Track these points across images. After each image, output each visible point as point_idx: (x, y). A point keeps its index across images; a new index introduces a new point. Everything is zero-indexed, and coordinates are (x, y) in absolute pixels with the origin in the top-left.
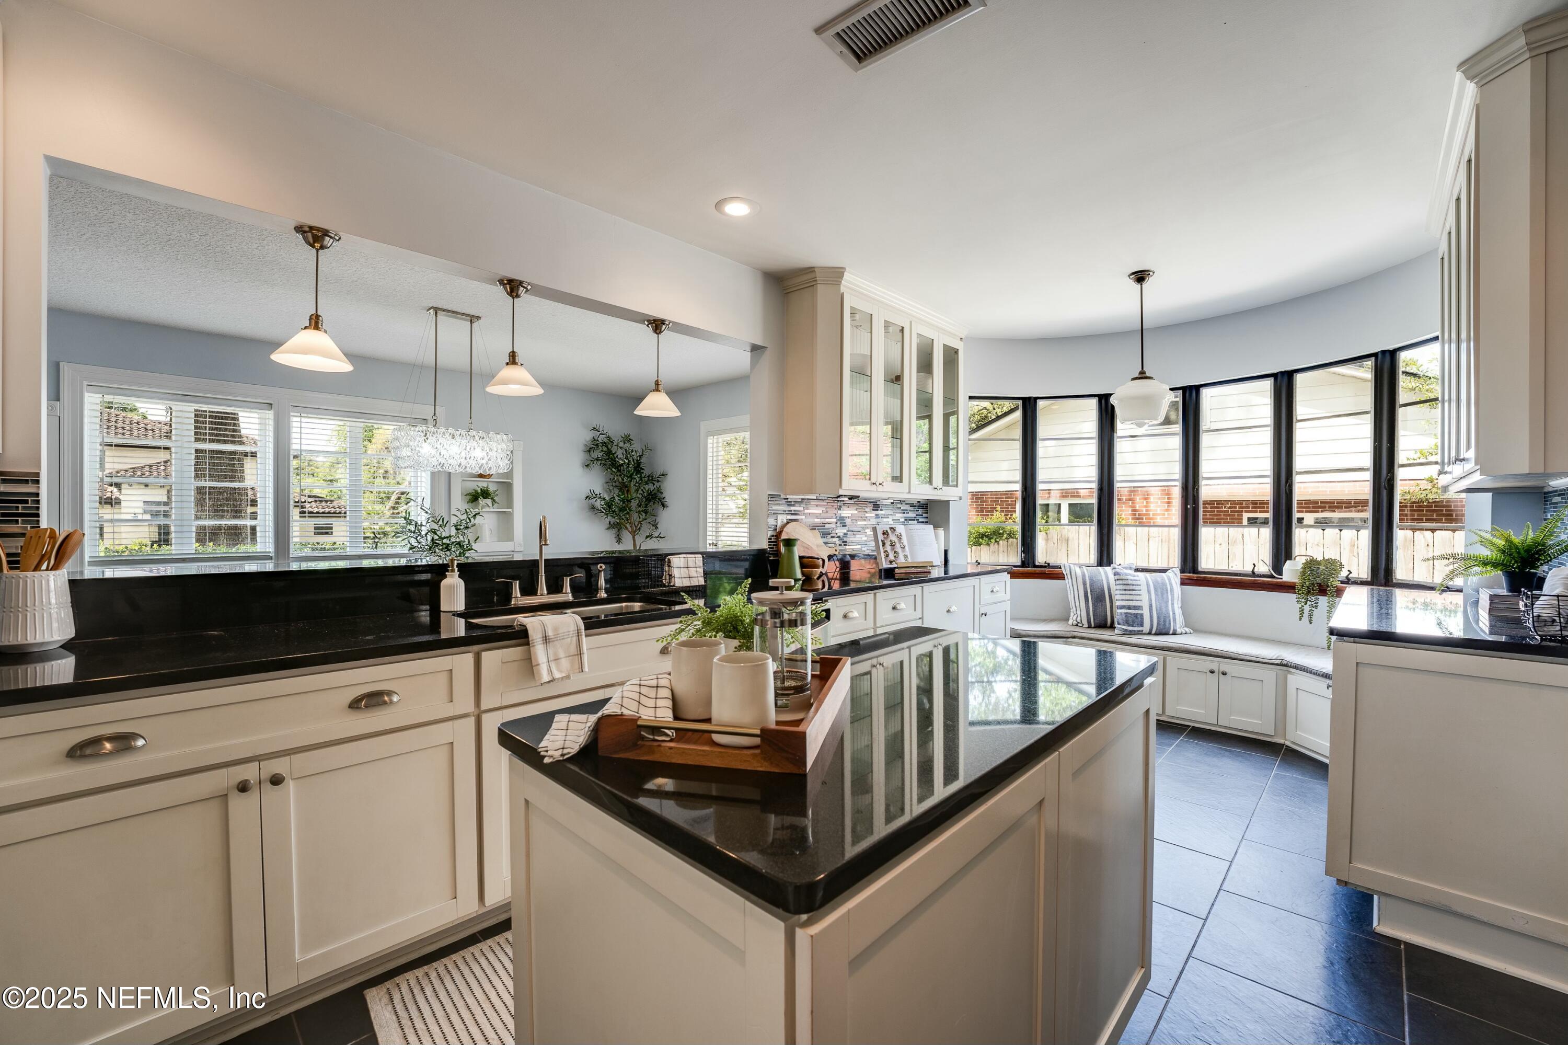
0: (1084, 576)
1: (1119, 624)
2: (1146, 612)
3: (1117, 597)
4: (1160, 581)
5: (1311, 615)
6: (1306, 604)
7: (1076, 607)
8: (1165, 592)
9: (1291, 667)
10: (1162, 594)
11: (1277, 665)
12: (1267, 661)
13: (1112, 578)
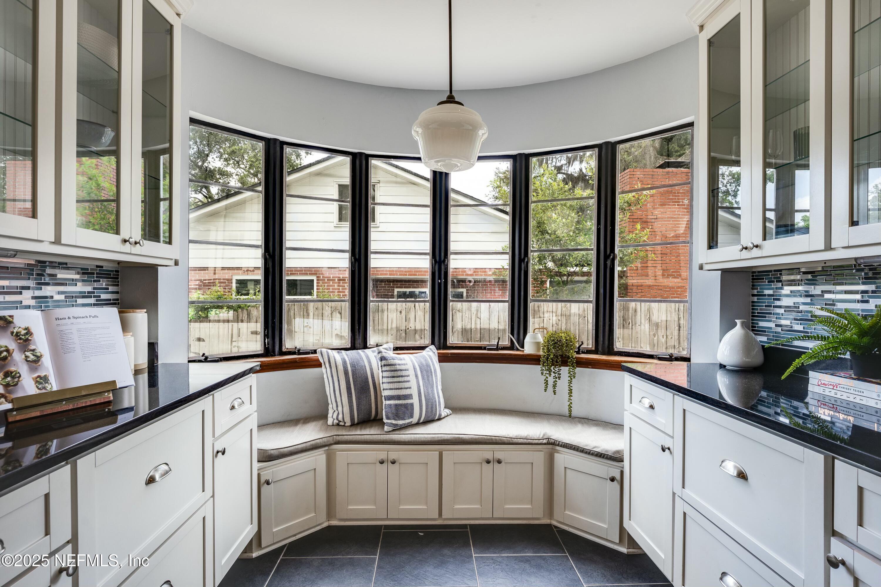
0: (344, 363)
1: (388, 418)
2: (415, 401)
3: (383, 386)
4: (424, 363)
5: (555, 386)
6: (550, 375)
7: (336, 401)
8: (430, 374)
9: (558, 445)
10: (428, 377)
11: (545, 444)
12: (536, 441)
13: (375, 363)
